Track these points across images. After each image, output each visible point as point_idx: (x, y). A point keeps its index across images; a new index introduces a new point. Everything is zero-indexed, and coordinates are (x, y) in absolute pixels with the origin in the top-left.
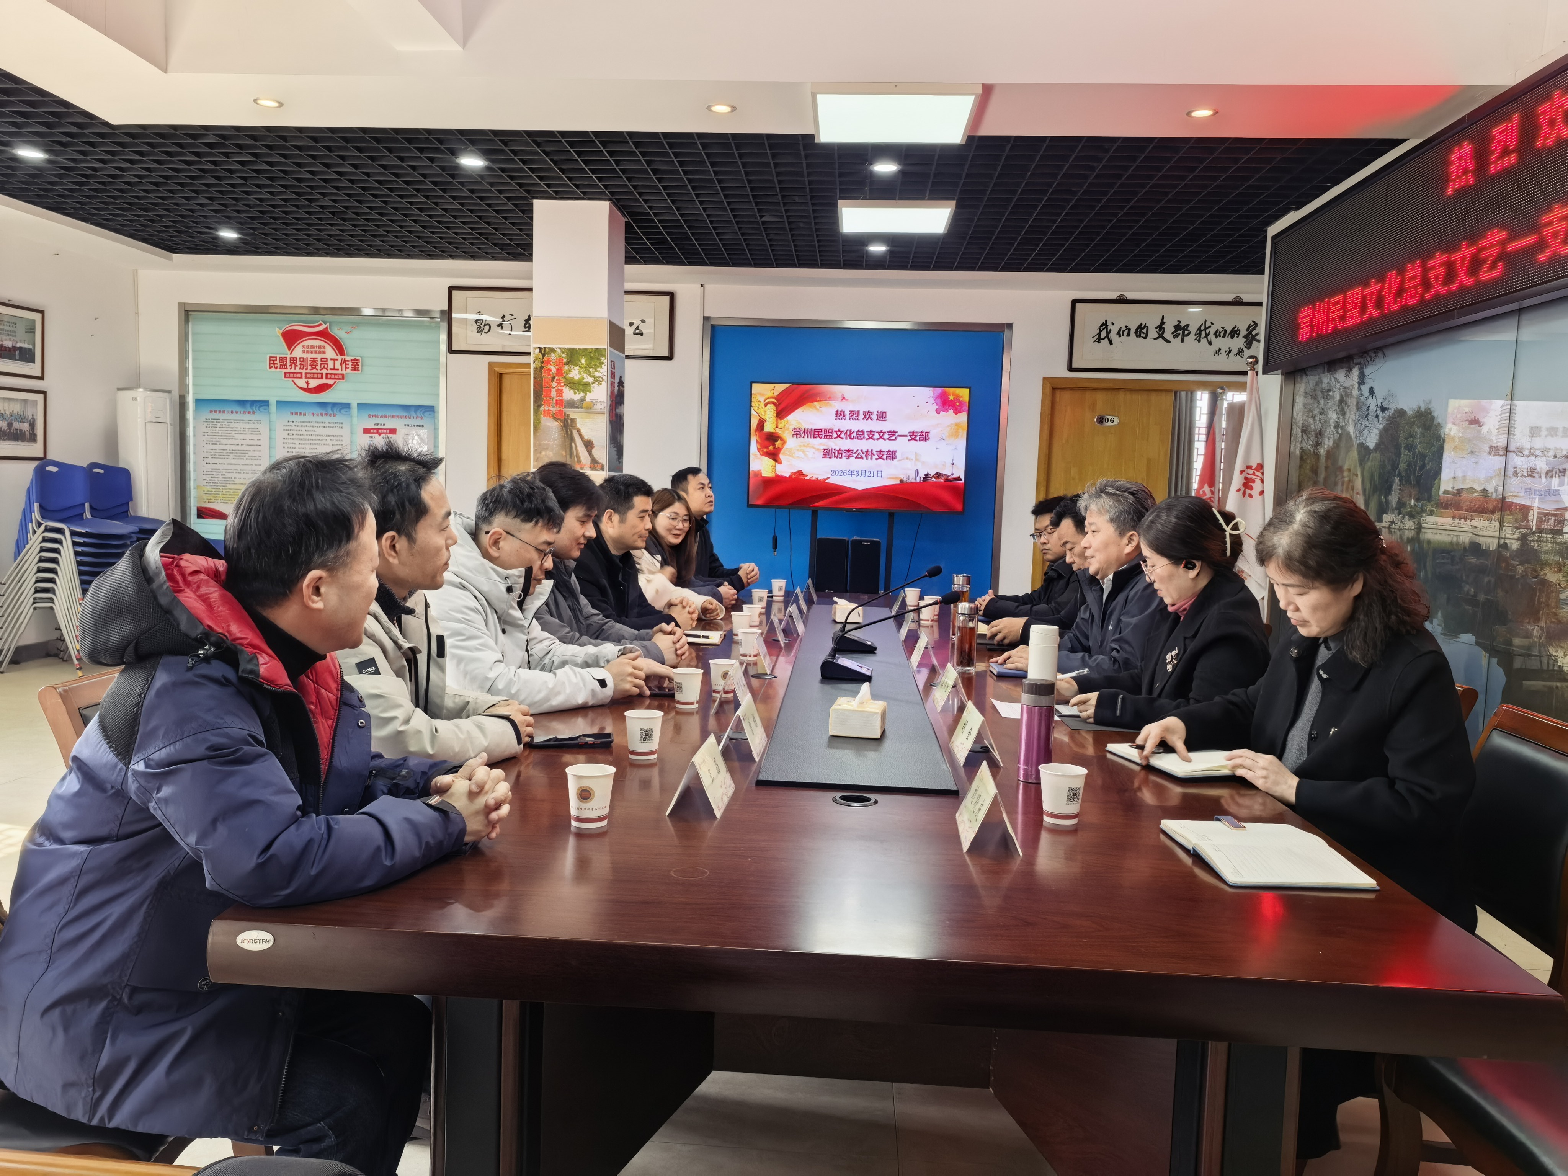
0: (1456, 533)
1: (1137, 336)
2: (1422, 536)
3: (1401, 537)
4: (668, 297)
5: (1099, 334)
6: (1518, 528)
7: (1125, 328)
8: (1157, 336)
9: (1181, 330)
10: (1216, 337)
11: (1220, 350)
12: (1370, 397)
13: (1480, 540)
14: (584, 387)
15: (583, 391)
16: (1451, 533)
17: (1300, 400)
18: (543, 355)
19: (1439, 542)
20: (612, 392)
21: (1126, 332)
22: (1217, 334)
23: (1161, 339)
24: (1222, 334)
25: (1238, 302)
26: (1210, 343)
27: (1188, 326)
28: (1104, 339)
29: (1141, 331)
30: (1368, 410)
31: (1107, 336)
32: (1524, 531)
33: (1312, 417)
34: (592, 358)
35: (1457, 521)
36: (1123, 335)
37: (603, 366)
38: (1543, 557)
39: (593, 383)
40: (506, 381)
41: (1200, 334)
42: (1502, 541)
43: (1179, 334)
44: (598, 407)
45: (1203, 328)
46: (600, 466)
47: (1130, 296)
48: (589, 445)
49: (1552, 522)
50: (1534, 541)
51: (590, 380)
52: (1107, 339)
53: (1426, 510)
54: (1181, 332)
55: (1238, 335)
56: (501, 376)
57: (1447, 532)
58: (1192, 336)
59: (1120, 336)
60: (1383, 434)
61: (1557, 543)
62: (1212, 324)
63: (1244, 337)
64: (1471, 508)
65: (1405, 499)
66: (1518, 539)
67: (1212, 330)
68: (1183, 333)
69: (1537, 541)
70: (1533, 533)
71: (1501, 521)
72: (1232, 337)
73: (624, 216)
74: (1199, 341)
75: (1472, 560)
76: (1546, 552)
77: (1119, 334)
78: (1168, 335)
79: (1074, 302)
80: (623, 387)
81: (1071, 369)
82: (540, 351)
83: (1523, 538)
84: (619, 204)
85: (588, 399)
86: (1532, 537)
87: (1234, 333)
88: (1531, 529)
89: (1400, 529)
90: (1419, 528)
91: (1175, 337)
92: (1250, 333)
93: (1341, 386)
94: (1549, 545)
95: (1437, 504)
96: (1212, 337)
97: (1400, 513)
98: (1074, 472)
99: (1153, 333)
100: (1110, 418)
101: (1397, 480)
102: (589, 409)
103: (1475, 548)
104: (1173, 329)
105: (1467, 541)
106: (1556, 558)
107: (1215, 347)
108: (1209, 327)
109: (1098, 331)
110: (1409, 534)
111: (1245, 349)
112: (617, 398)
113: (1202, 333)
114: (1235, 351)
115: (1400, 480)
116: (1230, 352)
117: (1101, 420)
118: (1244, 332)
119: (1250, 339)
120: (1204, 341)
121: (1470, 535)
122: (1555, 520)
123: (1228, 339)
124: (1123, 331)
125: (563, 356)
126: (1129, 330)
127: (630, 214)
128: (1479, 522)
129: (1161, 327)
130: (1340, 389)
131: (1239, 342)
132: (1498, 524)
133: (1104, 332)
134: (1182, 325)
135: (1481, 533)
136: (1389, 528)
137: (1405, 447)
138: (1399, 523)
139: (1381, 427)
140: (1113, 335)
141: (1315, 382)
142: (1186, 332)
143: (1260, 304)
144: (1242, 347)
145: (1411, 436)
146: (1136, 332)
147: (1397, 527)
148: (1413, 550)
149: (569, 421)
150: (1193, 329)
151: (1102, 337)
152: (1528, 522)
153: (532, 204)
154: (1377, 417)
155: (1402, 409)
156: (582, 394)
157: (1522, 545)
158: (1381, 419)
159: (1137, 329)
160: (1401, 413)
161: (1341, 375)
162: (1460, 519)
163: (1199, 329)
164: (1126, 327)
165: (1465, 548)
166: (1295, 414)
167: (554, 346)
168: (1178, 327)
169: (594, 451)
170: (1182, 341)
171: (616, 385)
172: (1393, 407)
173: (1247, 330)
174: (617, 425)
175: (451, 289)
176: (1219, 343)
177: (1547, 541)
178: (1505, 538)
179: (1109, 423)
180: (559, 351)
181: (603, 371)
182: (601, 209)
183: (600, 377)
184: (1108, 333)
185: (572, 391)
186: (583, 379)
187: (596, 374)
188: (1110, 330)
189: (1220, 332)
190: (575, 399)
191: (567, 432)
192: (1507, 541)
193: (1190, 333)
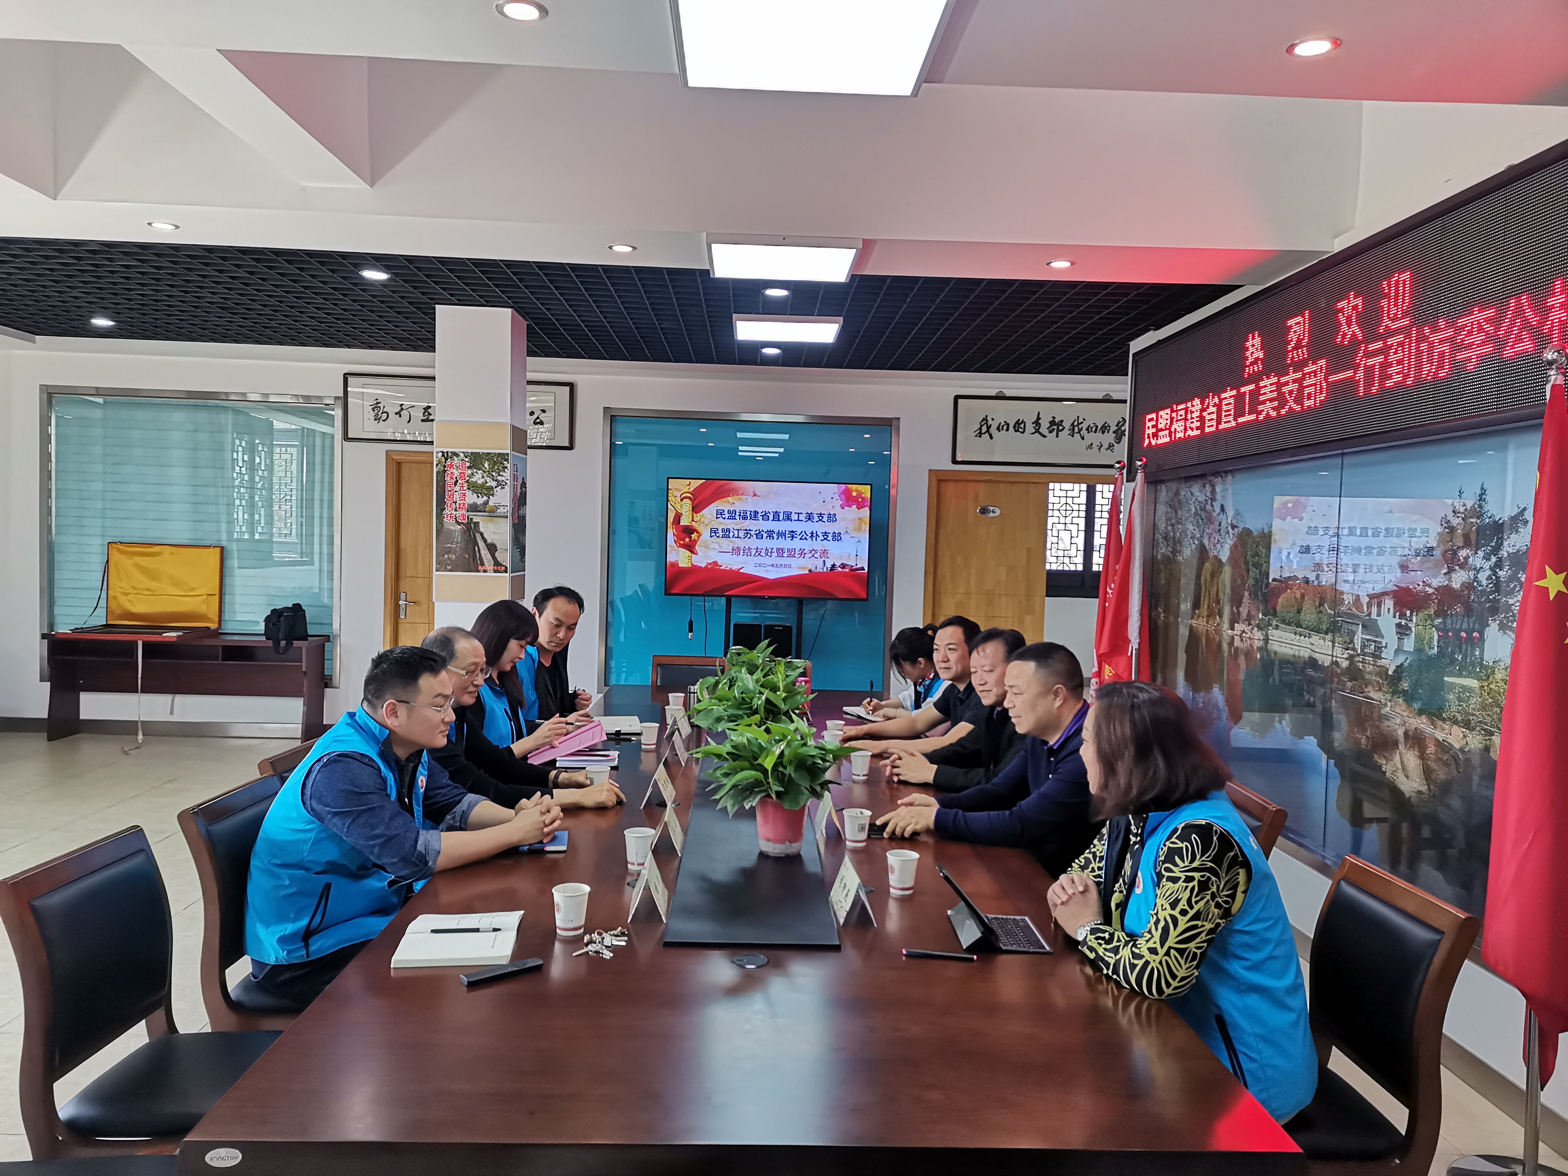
0: (1298, 648)
1: (1016, 431)
2: (1269, 646)
3: (1251, 645)
4: (568, 388)
5: (980, 429)
6: (1347, 649)
7: (1004, 424)
8: (1034, 430)
9: (1056, 425)
10: (1088, 432)
11: (1092, 444)
12: (1222, 514)
13: (1316, 656)
14: (488, 491)
15: (486, 495)
16: (1294, 647)
17: (1162, 509)
18: (446, 459)
19: (1285, 654)
20: (515, 495)
21: (1005, 427)
22: (1088, 429)
23: (1037, 434)
24: (1094, 429)
25: (1107, 400)
26: (1083, 438)
27: (1062, 421)
28: (984, 433)
29: (1019, 426)
30: (1220, 525)
31: (988, 431)
32: (1351, 652)
33: (1171, 525)
34: (495, 463)
35: (1298, 637)
36: (1003, 429)
37: (506, 470)
38: (1367, 677)
39: (496, 487)
40: (405, 470)
41: (1073, 429)
42: (1334, 659)
43: (1054, 429)
44: (501, 510)
45: (1076, 423)
46: (503, 568)
47: (1008, 393)
48: (492, 548)
49: (1373, 647)
50: (1359, 662)
51: (494, 484)
52: (987, 434)
53: (1272, 625)
54: (1055, 427)
55: (1109, 430)
56: (399, 464)
57: (1291, 646)
58: (1066, 432)
59: (999, 431)
60: (1234, 548)
61: (1378, 666)
62: (1084, 420)
63: (1114, 432)
64: (1309, 627)
65: (1253, 612)
66: (1347, 659)
67: (1084, 426)
68: (1058, 428)
69: (1362, 662)
70: (1358, 655)
71: (1333, 642)
72: (1103, 433)
73: (526, 320)
74: (1073, 436)
75: (1311, 672)
76: (1369, 673)
77: (998, 429)
78: (1044, 430)
79: (957, 398)
80: (526, 488)
81: (955, 462)
82: (443, 455)
83: (1351, 658)
84: (520, 309)
85: (491, 503)
86: (1357, 659)
87: (1105, 428)
88: (1357, 651)
89: (1250, 638)
90: (1266, 640)
91: (1050, 432)
92: (1120, 428)
93: (1196, 500)
94: (1371, 667)
95: (1282, 620)
96: (1084, 432)
97: (1250, 624)
98: (959, 560)
99: (1030, 428)
100: (991, 508)
101: (1246, 594)
102: (493, 513)
103: (1313, 663)
104: (1049, 425)
105: (1307, 655)
106: (1378, 679)
107: (1087, 442)
108: (1082, 423)
109: (979, 427)
110: (1257, 644)
111: (1115, 444)
112: (520, 500)
113: (1077, 427)
114: (1106, 446)
115: (1250, 595)
116: (1101, 446)
117: (984, 511)
118: (1114, 428)
119: (1119, 435)
120: (1077, 436)
121: (1309, 650)
122: (1375, 646)
123: (1099, 434)
124: (1003, 426)
125: (466, 460)
126: (1008, 425)
127: (531, 319)
128: (1315, 639)
129: (1037, 423)
130: (1195, 502)
131: (1110, 437)
132: (1330, 644)
133: (985, 429)
134: (1057, 420)
135: (1317, 650)
136: (1241, 636)
137: (1253, 565)
138: (1249, 633)
139: (1232, 543)
140: (993, 430)
141: (1173, 493)
142: (1061, 428)
143: (1125, 401)
144: (1113, 442)
145: (1256, 554)
146: (1014, 427)
147: (1247, 636)
148: (1262, 658)
149: (472, 525)
150: (1067, 424)
151: (983, 431)
152: (1354, 645)
153: (434, 308)
154: (1228, 533)
155: (1248, 529)
156: (485, 498)
157: (1350, 665)
158: (1231, 536)
159: (1015, 424)
160: (1247, 532)
161: (1196, 488)
162: (1301, 635)
163: (1073, 424)
164: (1005, 422)
165: (1305, 661)
166: (1156, 522)
167: (457, 450)
168: (1052, 423)
169: (497, 554)
170: (1057, 436)
171: (519, 487)
172: (1241, 526)
173: (1117, 426)
174: (519, 527)
175: (346, 376)
176: (1090, 437)
177: (1369, 664)
178: (1337, 657)
179: (991, 515)
180: (462, 455)
181: (507, 475)
182: (505, 314)
183: (503, 481)
184: (989, 428)
185: (475, 495)
186: (486, 483)
187: (500, 478)
188: (991, 425)
189: (1092, 428)
190: (478, 503)
191: (470, 535)
192: (1338, 659)
193: (1064, 428)
